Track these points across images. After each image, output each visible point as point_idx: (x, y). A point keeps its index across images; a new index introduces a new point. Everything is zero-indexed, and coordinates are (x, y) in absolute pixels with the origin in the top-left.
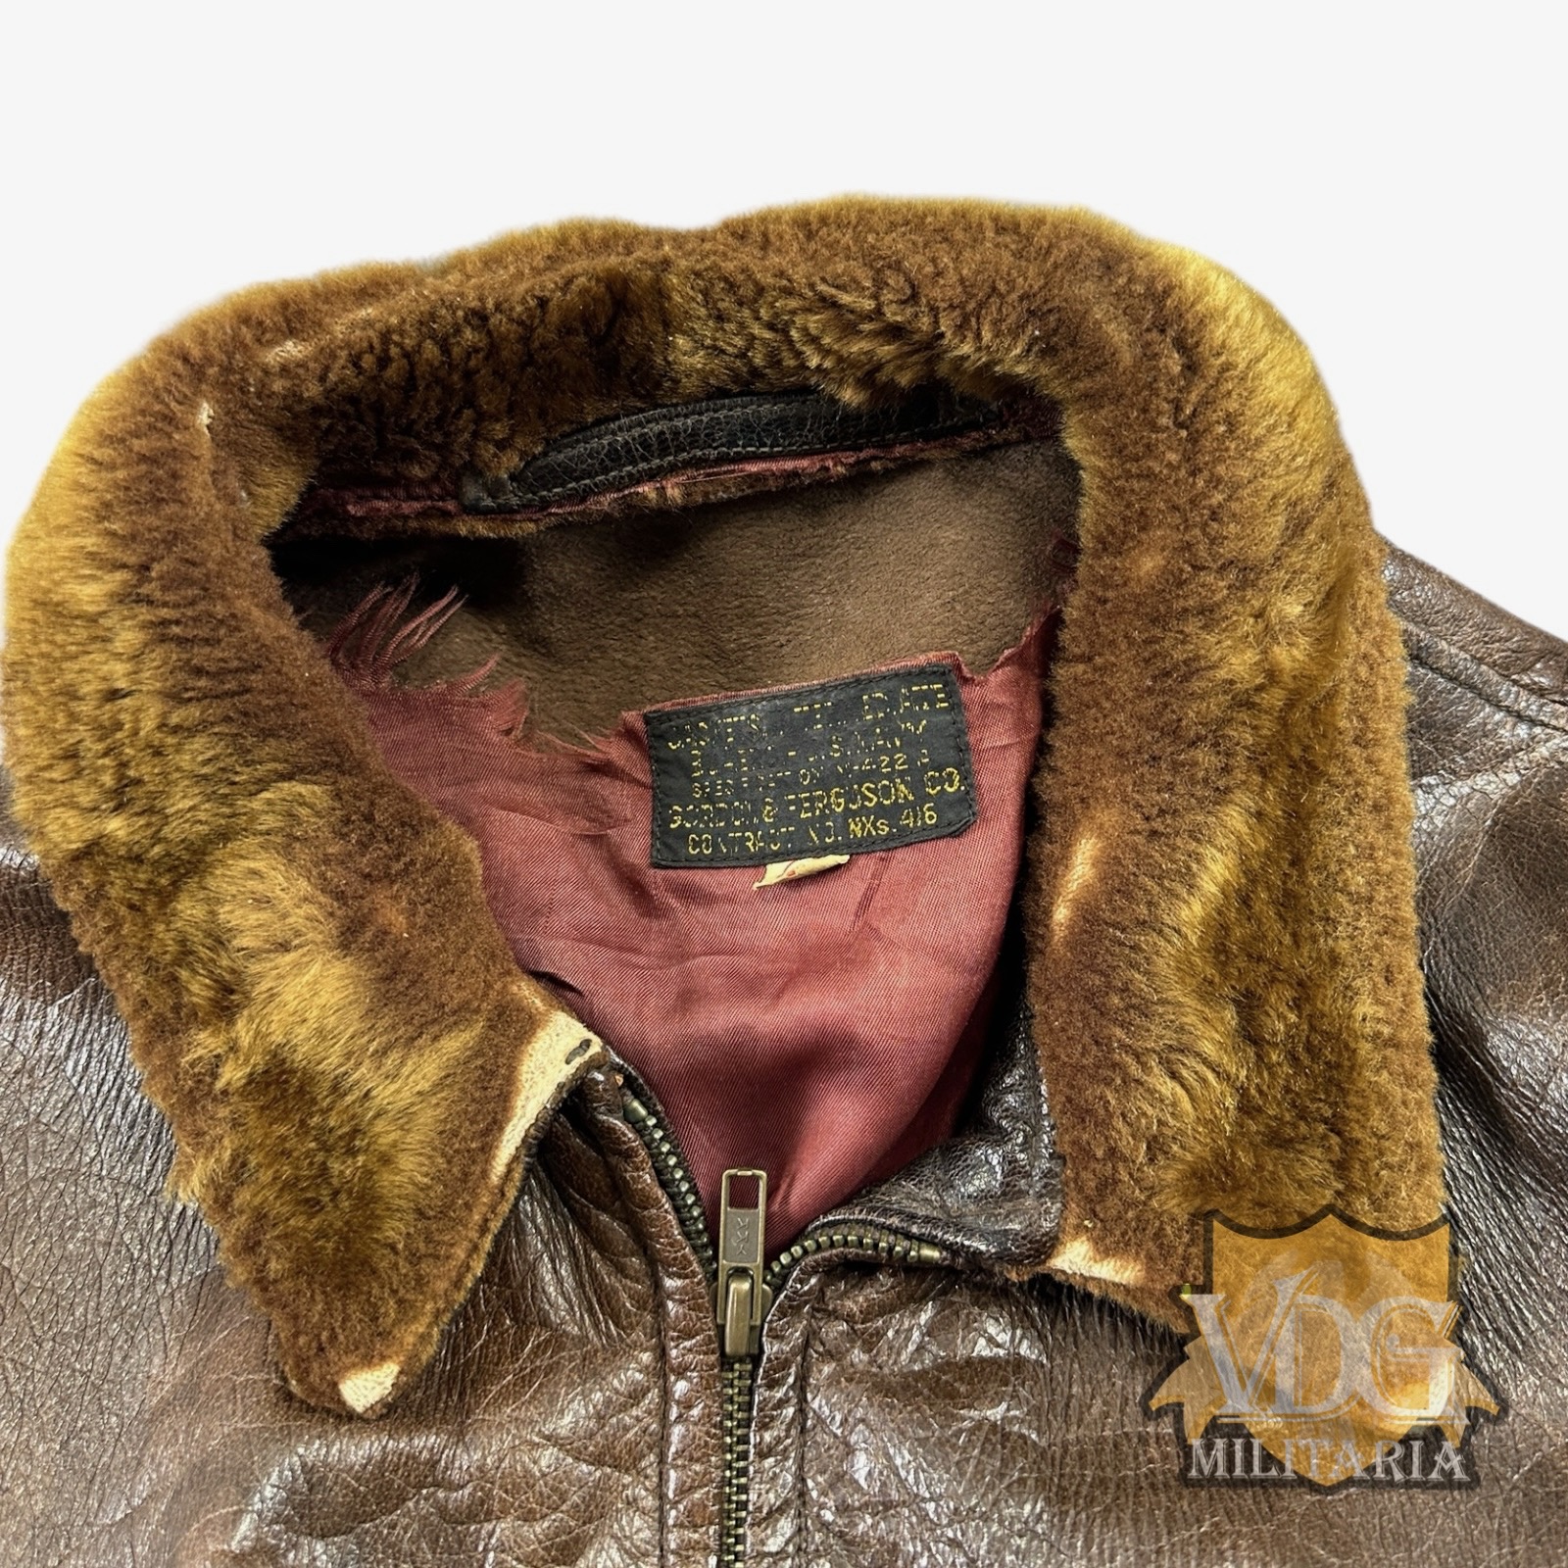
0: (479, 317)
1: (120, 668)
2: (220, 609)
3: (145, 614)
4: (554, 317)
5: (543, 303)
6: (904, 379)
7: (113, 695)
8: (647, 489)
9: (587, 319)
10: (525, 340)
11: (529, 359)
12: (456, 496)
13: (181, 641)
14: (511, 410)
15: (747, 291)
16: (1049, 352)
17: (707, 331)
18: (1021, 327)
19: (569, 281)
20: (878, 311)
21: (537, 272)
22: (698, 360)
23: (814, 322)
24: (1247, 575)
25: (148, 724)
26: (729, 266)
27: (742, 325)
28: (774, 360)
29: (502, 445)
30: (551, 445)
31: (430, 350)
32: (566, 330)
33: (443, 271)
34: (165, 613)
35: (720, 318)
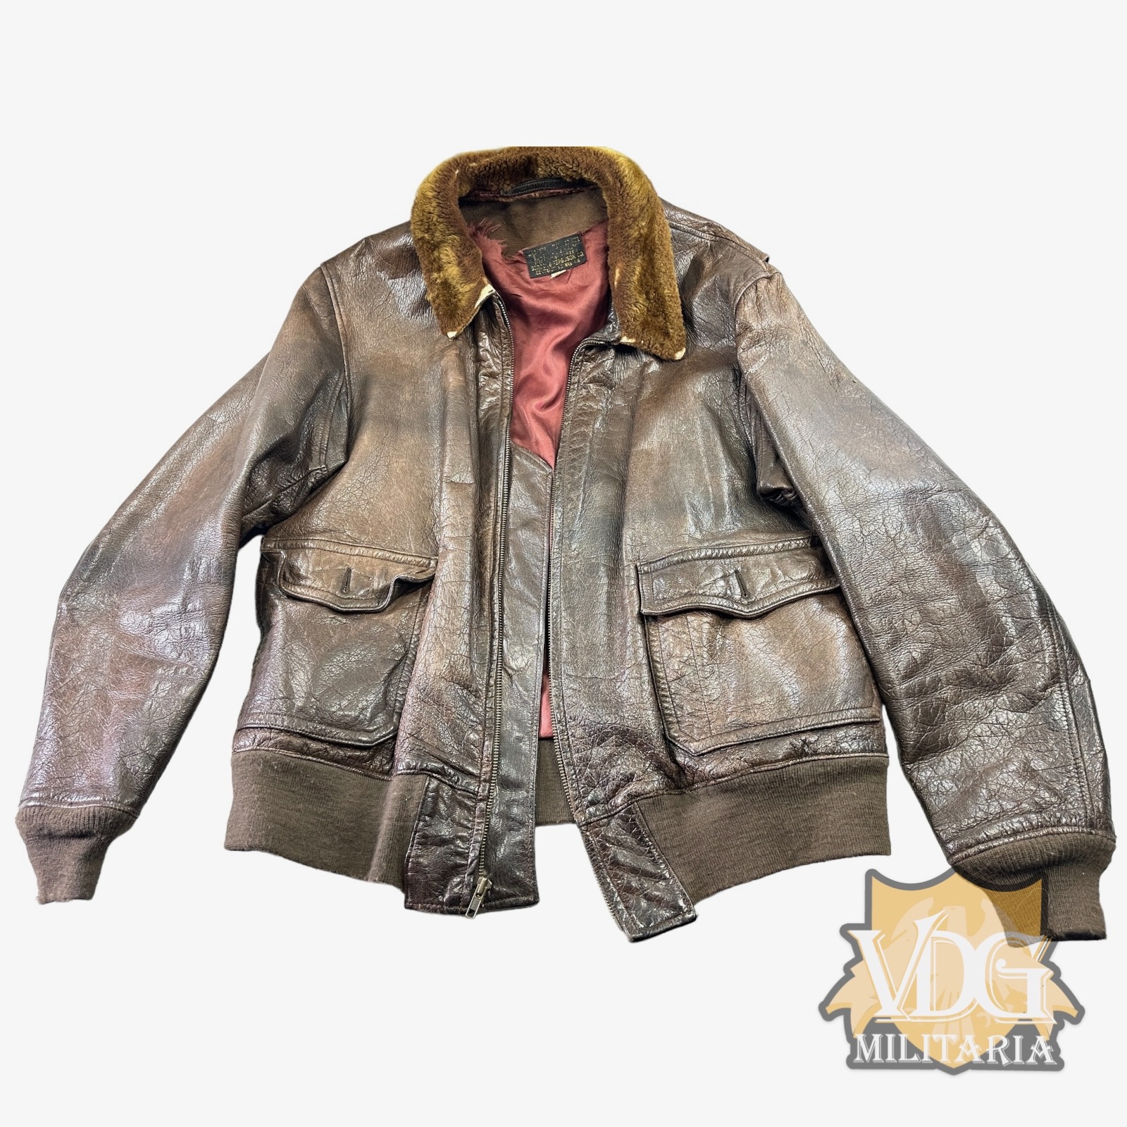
0: (506, 162)
1: (432, 209)
2: (448, 204)
3: (437, 201)
4: (518, 164)
5: (517, 160)
6: (577, 178)
7: (430, 213)
8: (533, 194)
9: (524, 164)
10: (513, 167)
11: (514, 170)
12: (499, 193)
13: (442, 207)
14: (510, 179)
15: (551, 161)
16: (599, 179)
17: (544, 167)
18: (595, 174)
19: (521, 156)
20: (572, 168)
21: (516, 154)
22: (542, 173)
23: (562, 168)
24: (635, 219)
25: (435, 219)
26: (548, 156)
27: (550, 167)
28: (555, 173)
29: (508, 185)
30: (517, 185)
31: (498, 167)
32: (520, 166)
33: (500, 152)
34: (440, 202)
35: (546, 165)
